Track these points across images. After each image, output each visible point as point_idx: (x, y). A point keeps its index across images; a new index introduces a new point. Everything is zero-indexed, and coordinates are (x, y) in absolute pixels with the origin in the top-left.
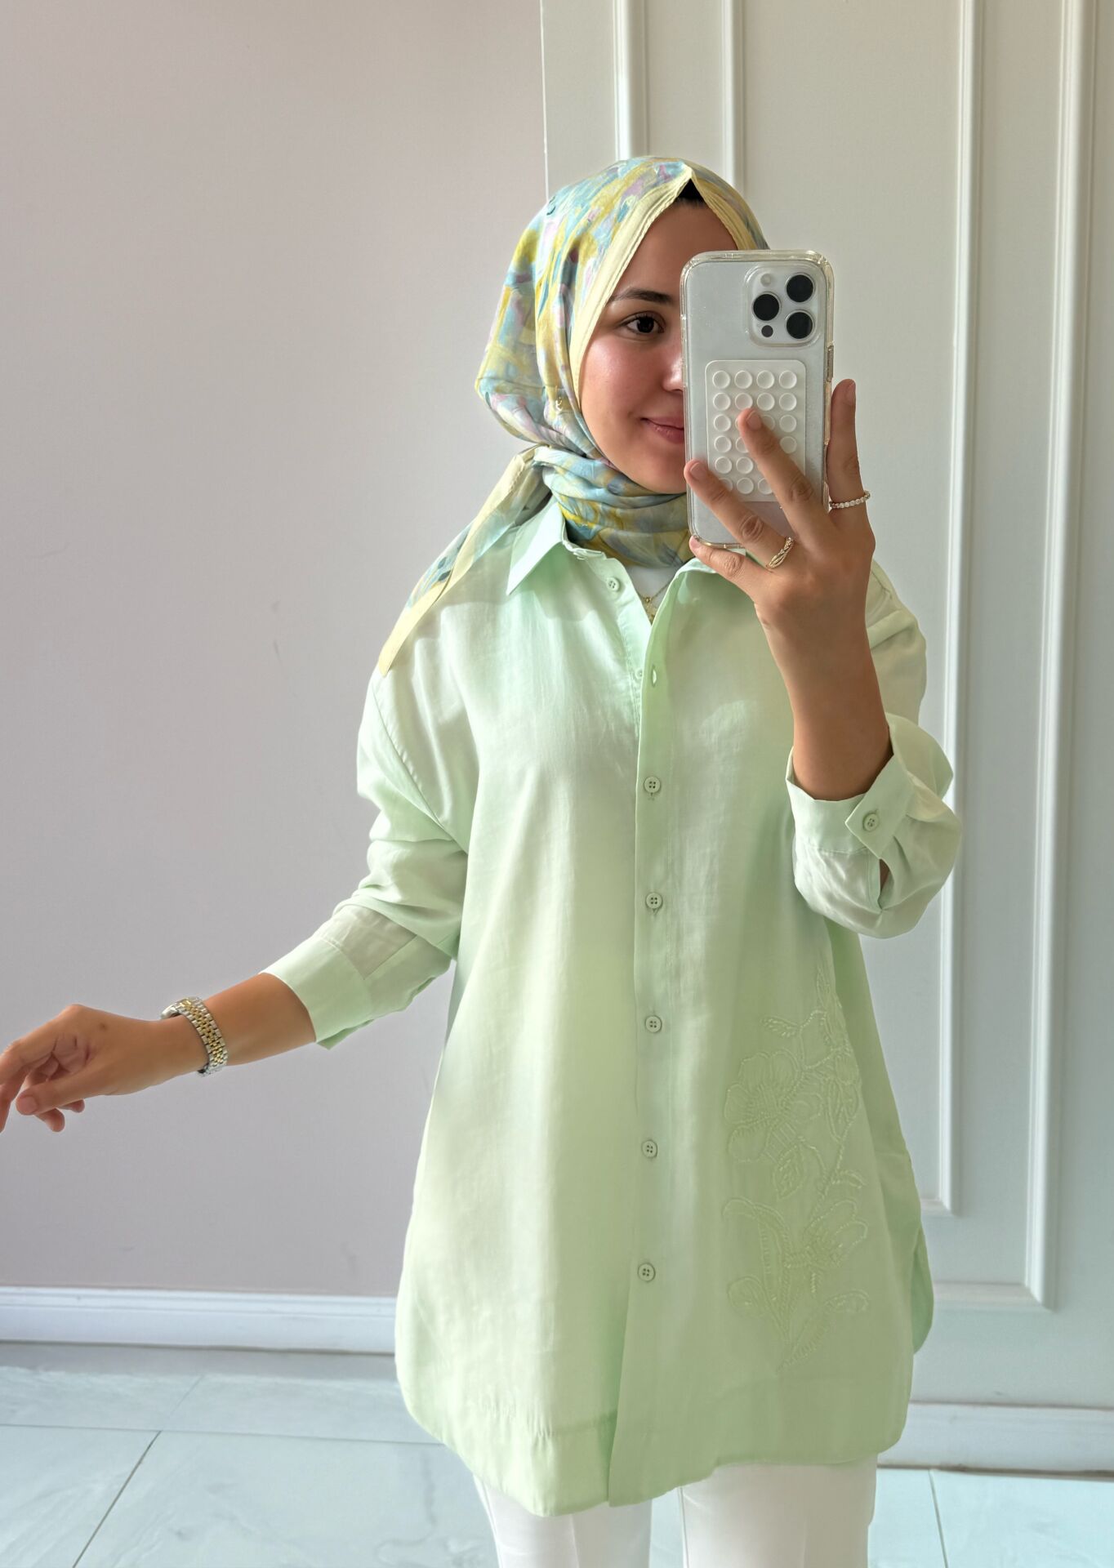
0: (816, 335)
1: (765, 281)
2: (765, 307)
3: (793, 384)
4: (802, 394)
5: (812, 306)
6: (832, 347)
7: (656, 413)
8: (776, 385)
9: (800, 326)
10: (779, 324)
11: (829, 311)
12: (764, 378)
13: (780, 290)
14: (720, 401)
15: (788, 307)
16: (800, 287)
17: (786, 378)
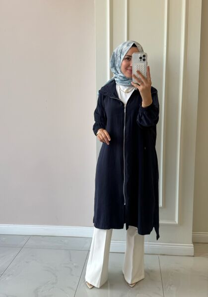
0: (146, 61)
2: (141, 58)
3: (143, 66)
5: (145, 58)
7: (129, 69)
9: (144, 60)
10: (142, 60)
11: (147, 59)
12: (140, 65)
13: (142, 56)
14: (136, 67)
15: (143, 58)
16: (144, 56)
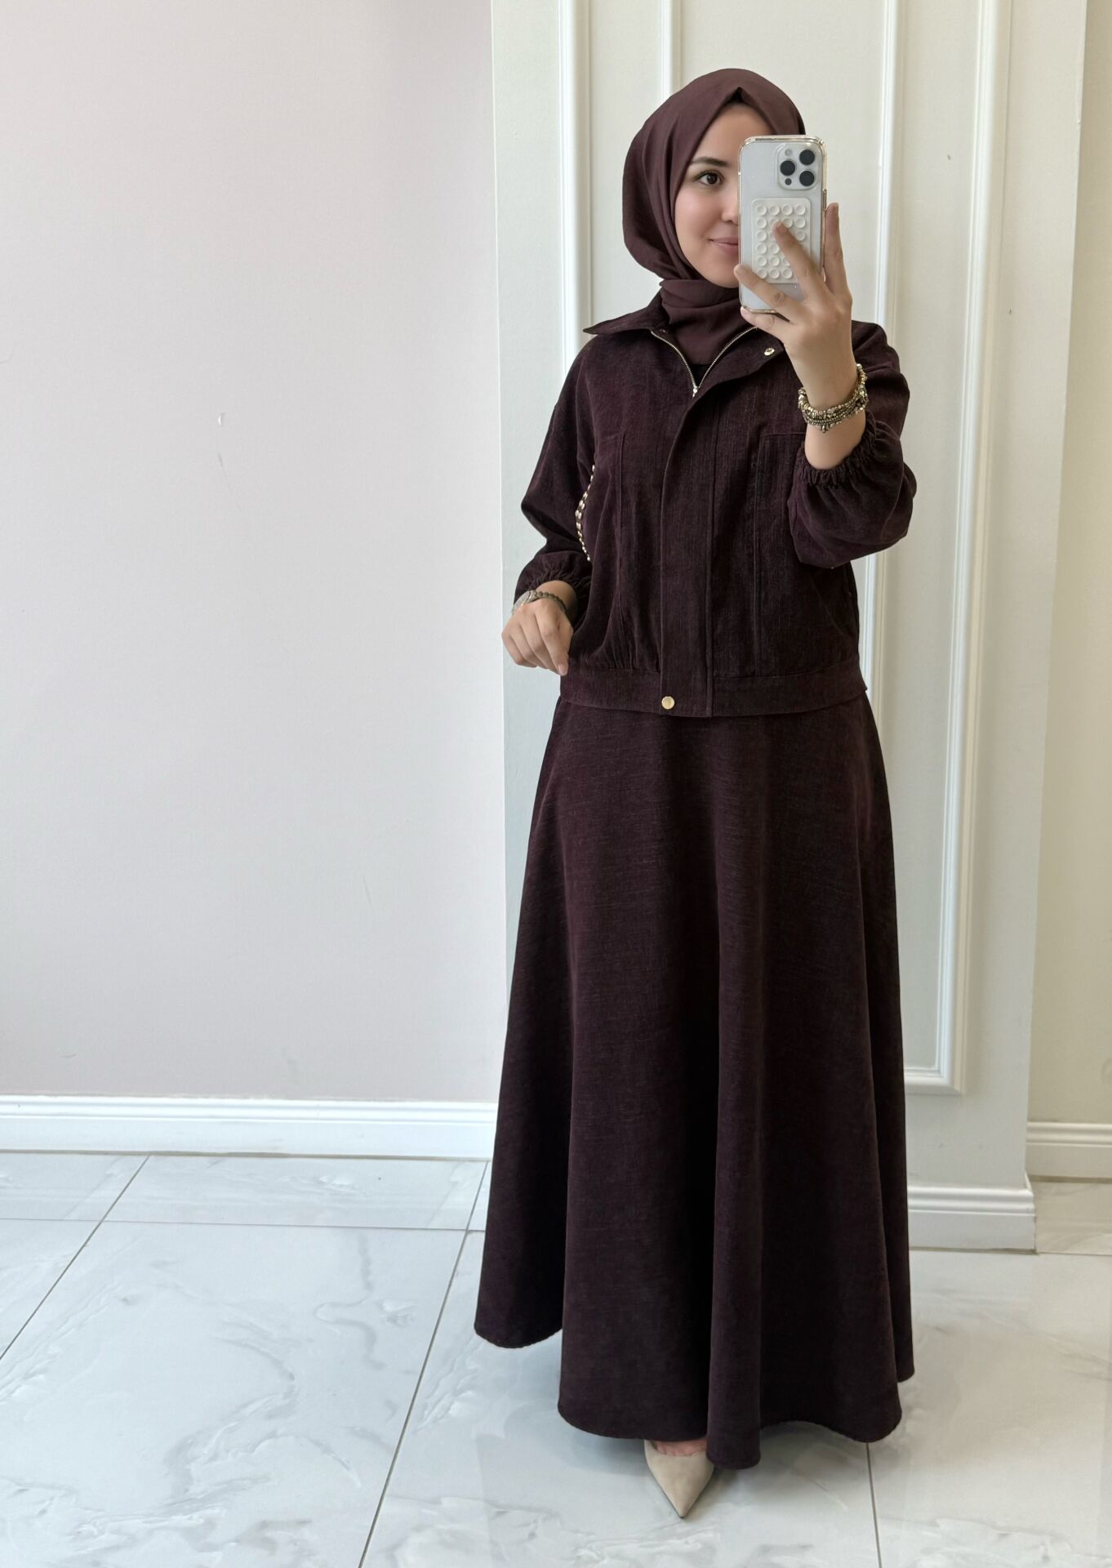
0: (815, 187)
1: (788, 152)
2: (787, 168)
3: (803, 212)
4: (808, 219)
5: (814, 168)
6: (826, 190)
7: (716, 236)
8: (793, 213)
9: (807, 179)
10: (795, 178)
11: (824, 170)
12: (786, 208)
13: (795, 158)
14: (760, 222)
15: (801, 168)
16: (808, 157)
17: (799, 207)
